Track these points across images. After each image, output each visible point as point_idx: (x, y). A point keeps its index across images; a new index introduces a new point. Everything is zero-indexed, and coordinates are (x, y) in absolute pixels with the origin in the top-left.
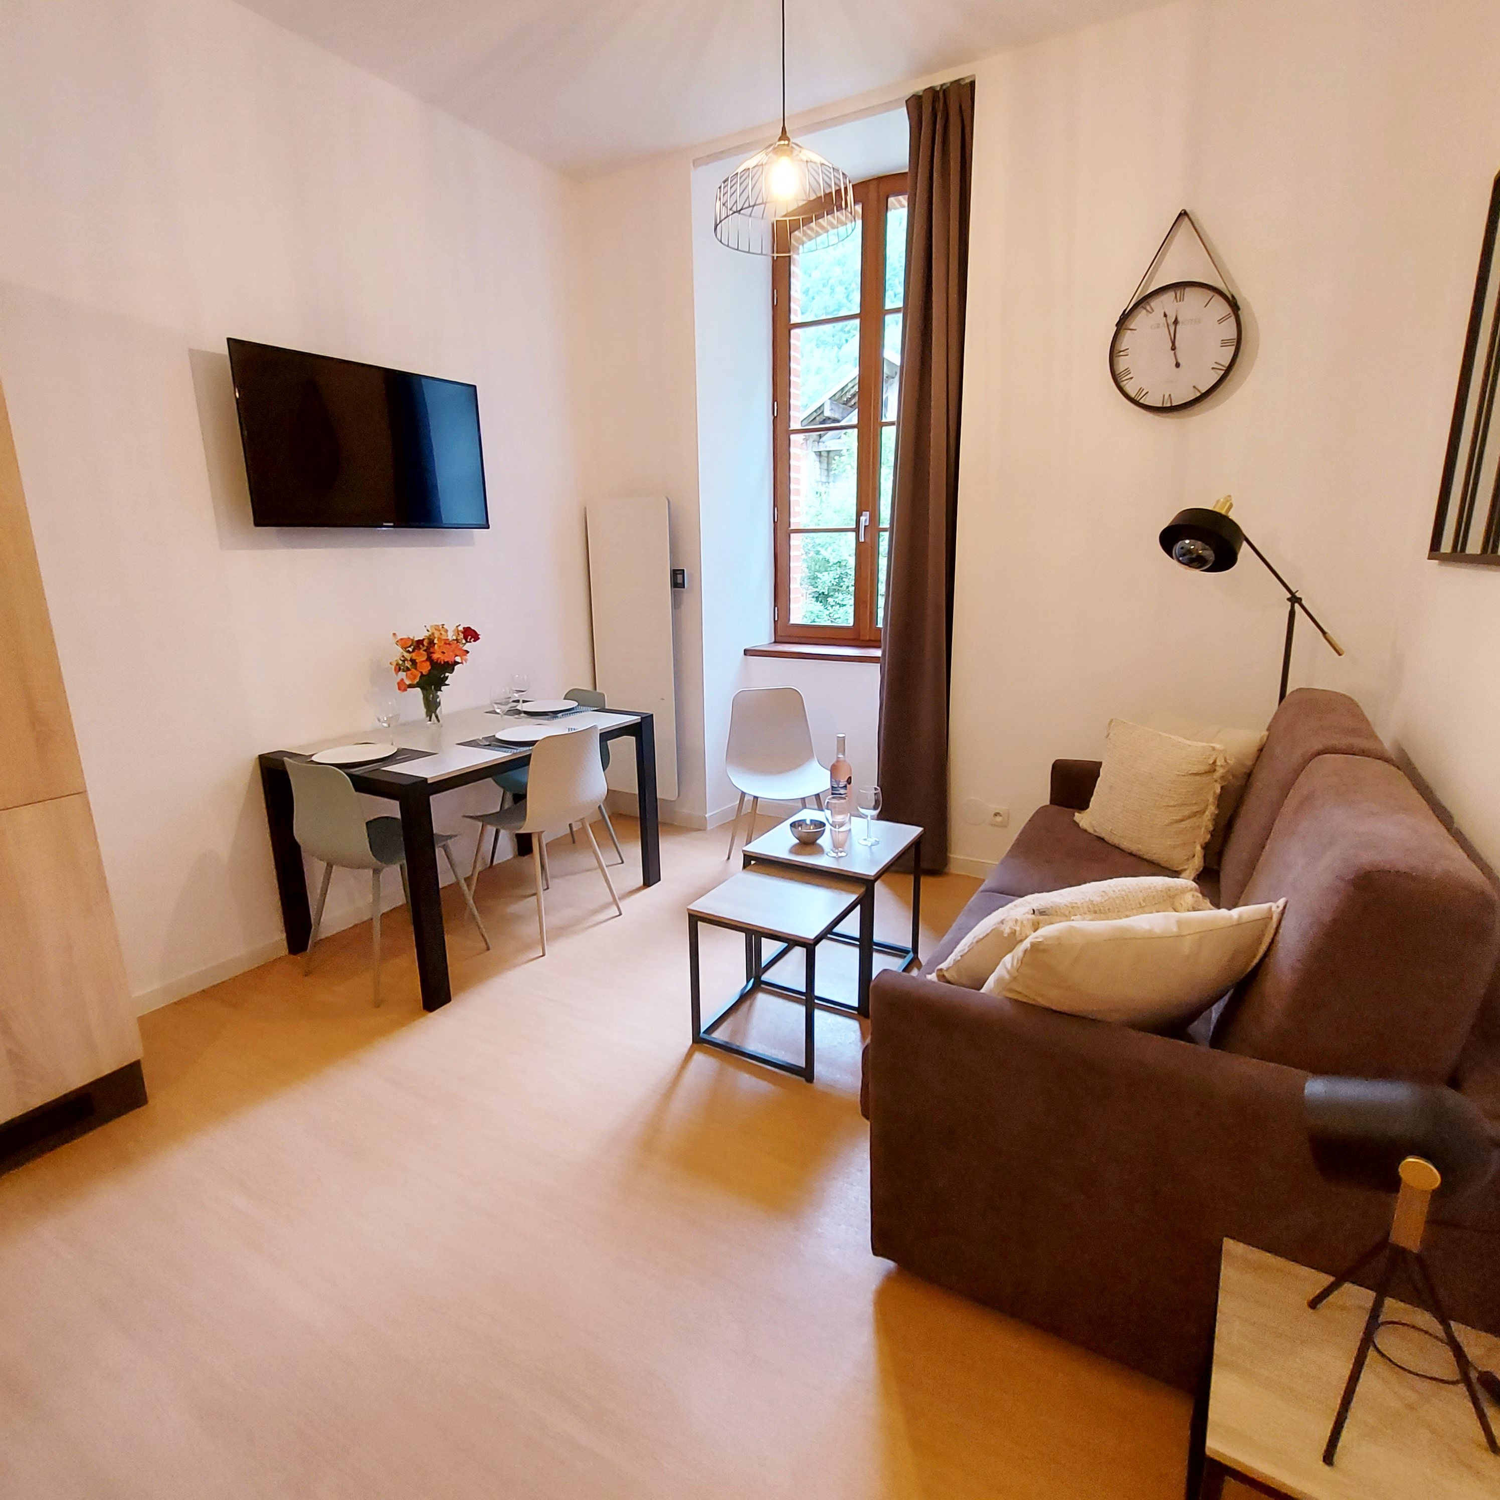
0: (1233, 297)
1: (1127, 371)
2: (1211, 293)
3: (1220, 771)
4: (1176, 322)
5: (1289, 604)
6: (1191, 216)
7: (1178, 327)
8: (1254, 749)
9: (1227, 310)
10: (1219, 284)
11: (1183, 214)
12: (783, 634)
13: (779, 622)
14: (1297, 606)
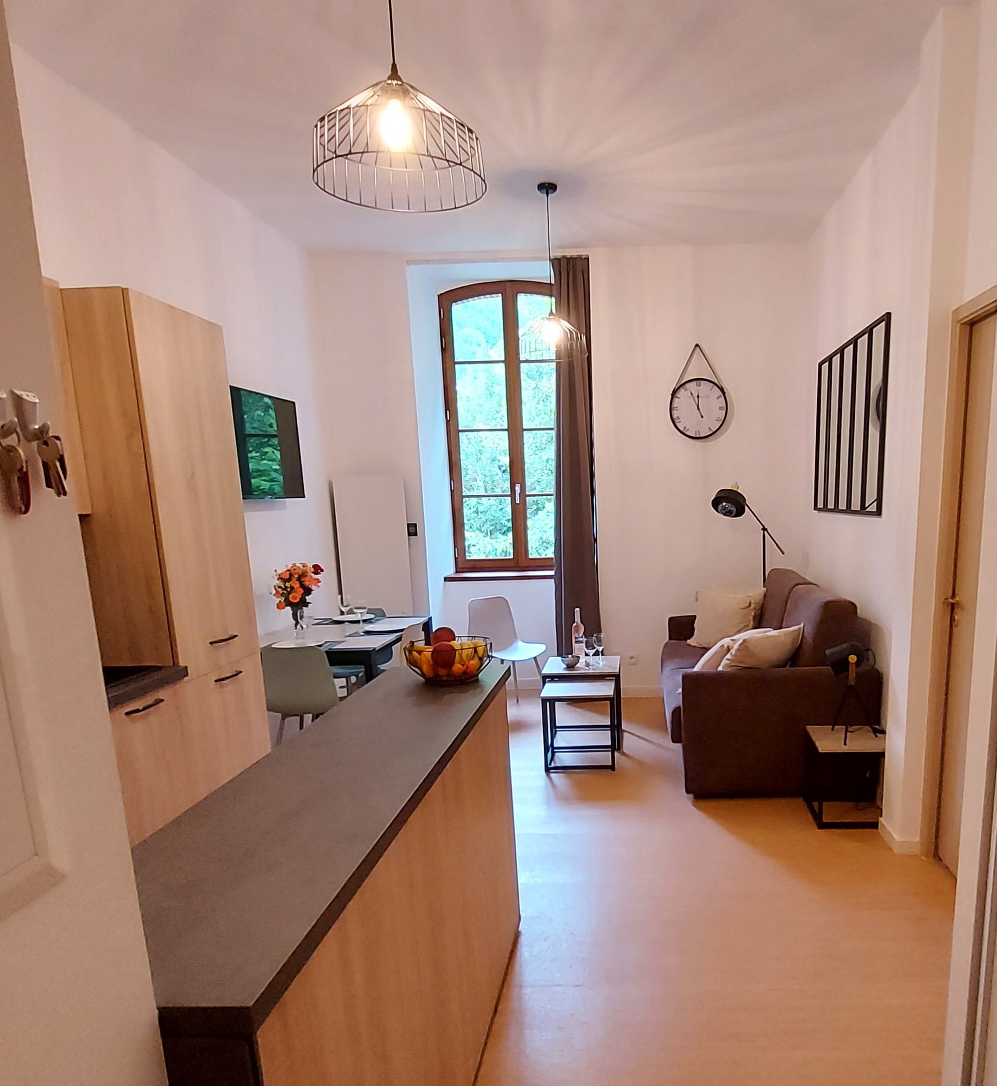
0: (722, 387)
1: (678, 418)
2: (712, 385)
3: (753, 606)
4: (698, 397)
5: (762, 531)
6: (701, 347)
7: (700, 399)
8: (762, 596)
9: (720, 393)
10: (716, 382)
11: (697, 345)
12: (462, 567)
13: (459, 558)
14: (766, 532)
